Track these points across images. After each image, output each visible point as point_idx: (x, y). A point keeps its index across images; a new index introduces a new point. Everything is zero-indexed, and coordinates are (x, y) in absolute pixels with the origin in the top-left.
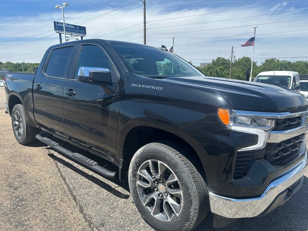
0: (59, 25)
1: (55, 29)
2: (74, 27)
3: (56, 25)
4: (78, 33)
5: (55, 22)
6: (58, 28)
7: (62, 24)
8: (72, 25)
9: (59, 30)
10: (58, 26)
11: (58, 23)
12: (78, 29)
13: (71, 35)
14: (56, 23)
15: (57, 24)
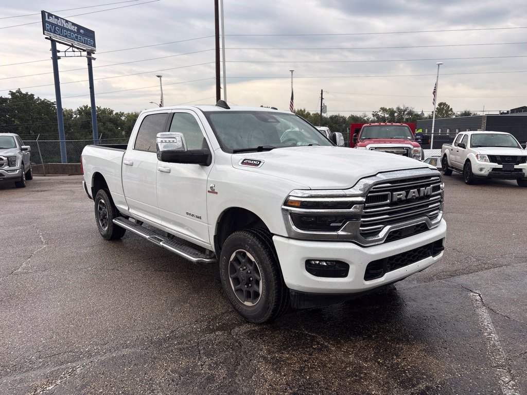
0: (52, 20)
1: (44, 29)
2: (75, 29)
3: (47, 19)
4: (82, 43)
5: (43, 13)
6: (50, 29)
7: (56, 20)
8: (74, 24)
9: (51, 32)
10: (49, 23)
11: (50, 15)
12: (83, 35)
13: (72, 46)
14: (46, 14)
15: (49, 18)
